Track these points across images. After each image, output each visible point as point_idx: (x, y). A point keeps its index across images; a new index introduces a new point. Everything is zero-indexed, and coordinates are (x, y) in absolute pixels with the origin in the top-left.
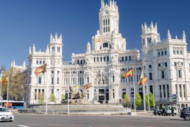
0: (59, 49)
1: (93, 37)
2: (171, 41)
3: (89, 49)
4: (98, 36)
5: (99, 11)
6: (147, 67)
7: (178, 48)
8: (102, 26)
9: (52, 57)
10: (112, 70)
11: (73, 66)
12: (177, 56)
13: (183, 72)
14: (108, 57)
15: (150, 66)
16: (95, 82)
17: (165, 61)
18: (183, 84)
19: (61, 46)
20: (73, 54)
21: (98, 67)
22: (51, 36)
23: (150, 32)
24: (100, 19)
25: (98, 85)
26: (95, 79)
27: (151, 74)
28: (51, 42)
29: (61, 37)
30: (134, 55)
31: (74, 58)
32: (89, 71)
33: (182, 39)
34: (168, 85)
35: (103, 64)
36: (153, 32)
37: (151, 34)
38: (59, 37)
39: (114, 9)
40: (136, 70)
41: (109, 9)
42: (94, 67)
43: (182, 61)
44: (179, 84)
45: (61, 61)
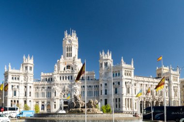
0: (31, 68)
1: (58, 60)
2: (124, 65)
3: (56, 69)
4: (62, 60)
5: (63, 40)
6: (103, 85)
7: (128, 71)
8: (66, 52)
9: (26, 75)
10: (75, 86)
11: (42, 83)
12: (127, 77)
13: (130, 89)
14: (71, 77)
15: (106, 84)
16: (60, 96)
17: (119, 81)
18: (130, 98)
19: (32, 66)
20: (42, 73)
21: (63, 84)
22: (24, 57)
23: (106, 58)
24: (63, 46)
25: (63, 98)
26: (61, 94)
27: (106, 91)
28: (24, 62)
29: (32, 58)
30: (91, 75)
31: (43, 76)
32: (56, 87)
33: (131, 64)
34: (119, 99)
35: (68, 82)
36: (109, 58)
37: (107, 59)
38: (31, 58)
39: (75, 39)
40: (93, 87)
41: (72, 38)
42: (60, 84)
43: (130, 81)
44: (127, 98)
45: (32, 78)
